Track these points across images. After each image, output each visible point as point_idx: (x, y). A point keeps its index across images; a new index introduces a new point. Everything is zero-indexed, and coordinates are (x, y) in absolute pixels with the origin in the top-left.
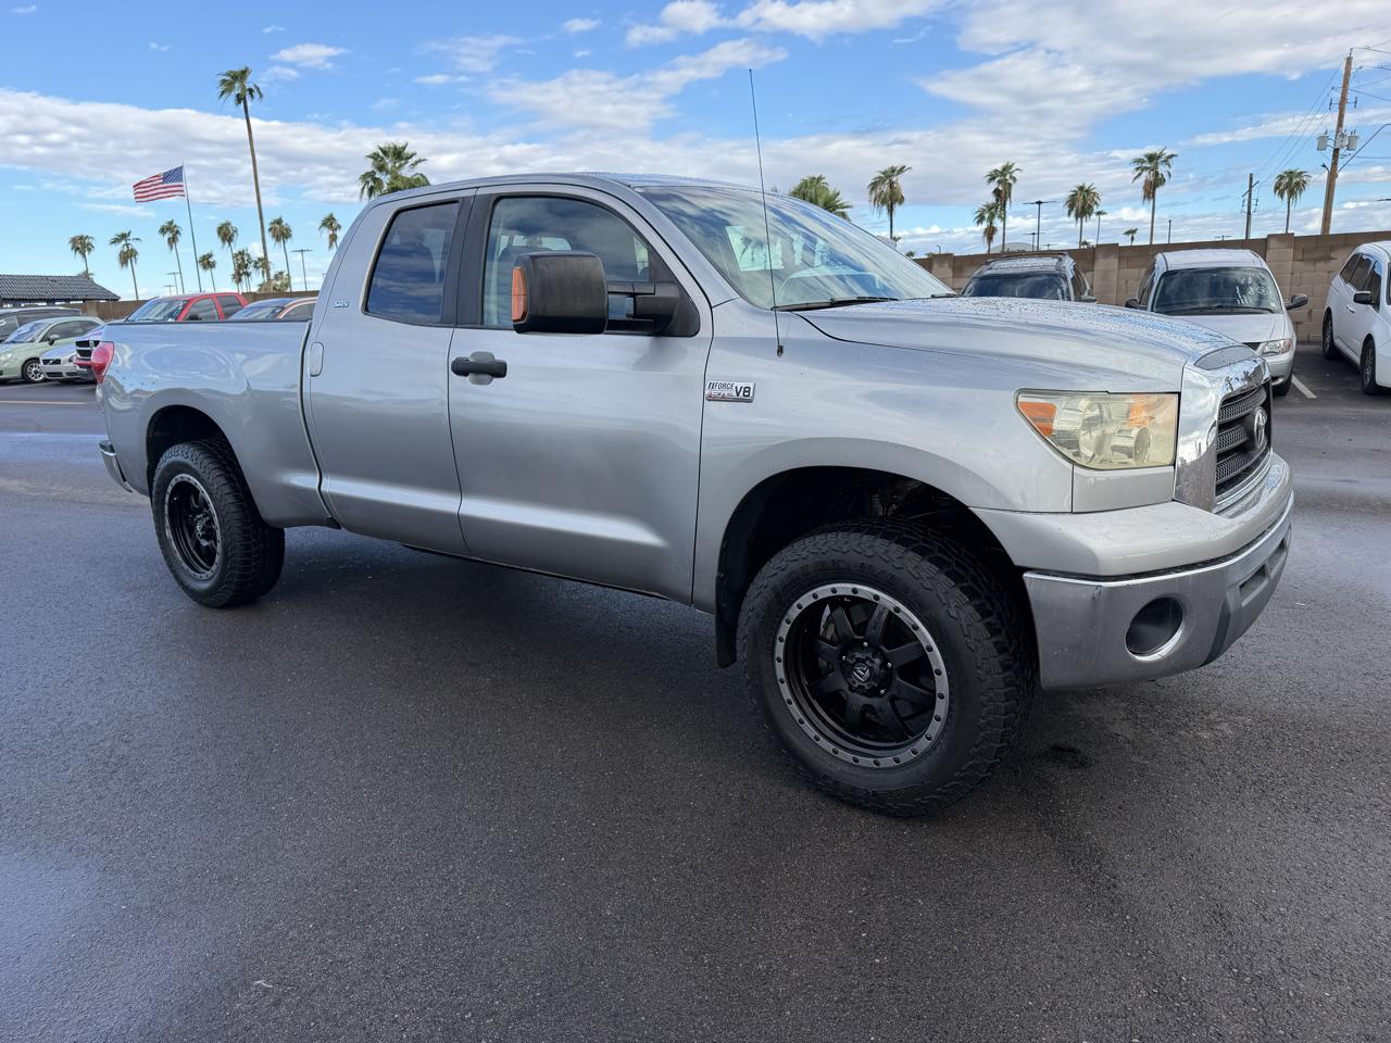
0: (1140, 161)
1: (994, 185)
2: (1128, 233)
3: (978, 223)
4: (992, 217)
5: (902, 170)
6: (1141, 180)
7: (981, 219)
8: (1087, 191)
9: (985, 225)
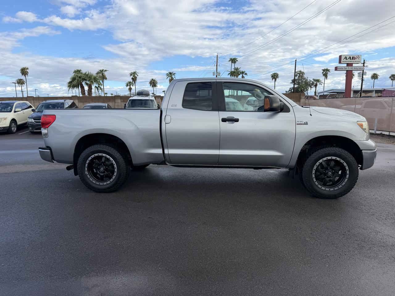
0: (167, 74)
1: (132, 77)
2: (163, 92)
3: (127, 86)
4: (130, 85)
5: (106, 71)
6: (169, 79)
7: (127, 85)
8: (154, 80)
9: (128, 87)
